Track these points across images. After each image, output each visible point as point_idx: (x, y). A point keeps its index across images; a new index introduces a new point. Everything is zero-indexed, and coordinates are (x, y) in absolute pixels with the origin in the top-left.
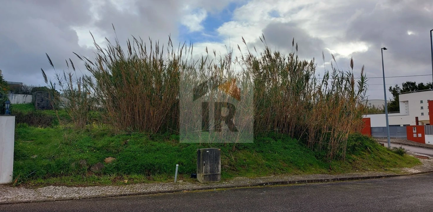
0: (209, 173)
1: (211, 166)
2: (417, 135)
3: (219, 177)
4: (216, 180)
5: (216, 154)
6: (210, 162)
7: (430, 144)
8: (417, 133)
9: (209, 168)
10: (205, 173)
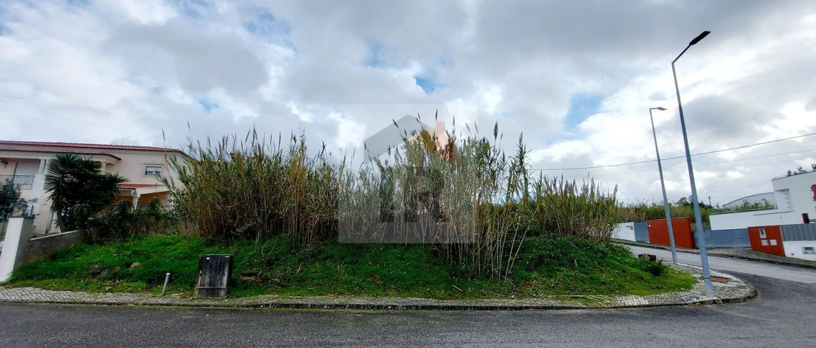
0: (207, 287)
1: (210, 278)
2: (769, 243)
3: (222, 293)
4: (218, 295)
5: (221, 262)
6: (211, 272)
7: (794, 257)
8: (768, 239)
9: (207, 280)
10: (200, 285)
